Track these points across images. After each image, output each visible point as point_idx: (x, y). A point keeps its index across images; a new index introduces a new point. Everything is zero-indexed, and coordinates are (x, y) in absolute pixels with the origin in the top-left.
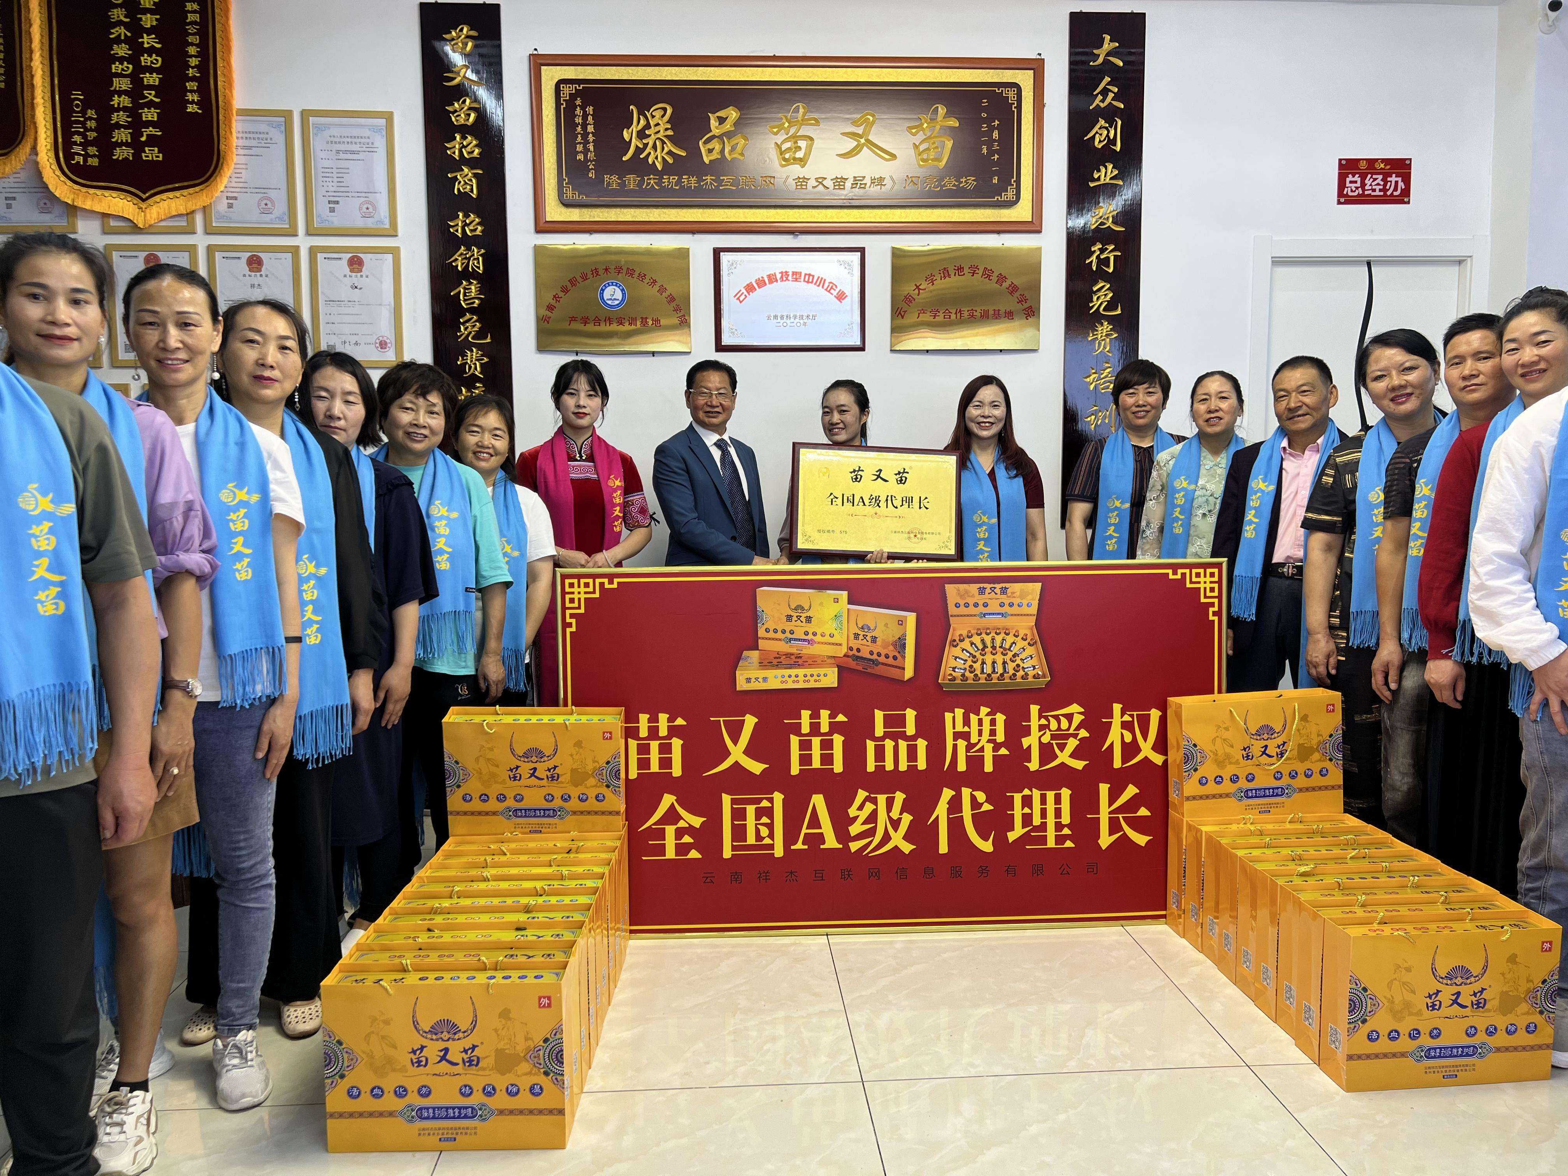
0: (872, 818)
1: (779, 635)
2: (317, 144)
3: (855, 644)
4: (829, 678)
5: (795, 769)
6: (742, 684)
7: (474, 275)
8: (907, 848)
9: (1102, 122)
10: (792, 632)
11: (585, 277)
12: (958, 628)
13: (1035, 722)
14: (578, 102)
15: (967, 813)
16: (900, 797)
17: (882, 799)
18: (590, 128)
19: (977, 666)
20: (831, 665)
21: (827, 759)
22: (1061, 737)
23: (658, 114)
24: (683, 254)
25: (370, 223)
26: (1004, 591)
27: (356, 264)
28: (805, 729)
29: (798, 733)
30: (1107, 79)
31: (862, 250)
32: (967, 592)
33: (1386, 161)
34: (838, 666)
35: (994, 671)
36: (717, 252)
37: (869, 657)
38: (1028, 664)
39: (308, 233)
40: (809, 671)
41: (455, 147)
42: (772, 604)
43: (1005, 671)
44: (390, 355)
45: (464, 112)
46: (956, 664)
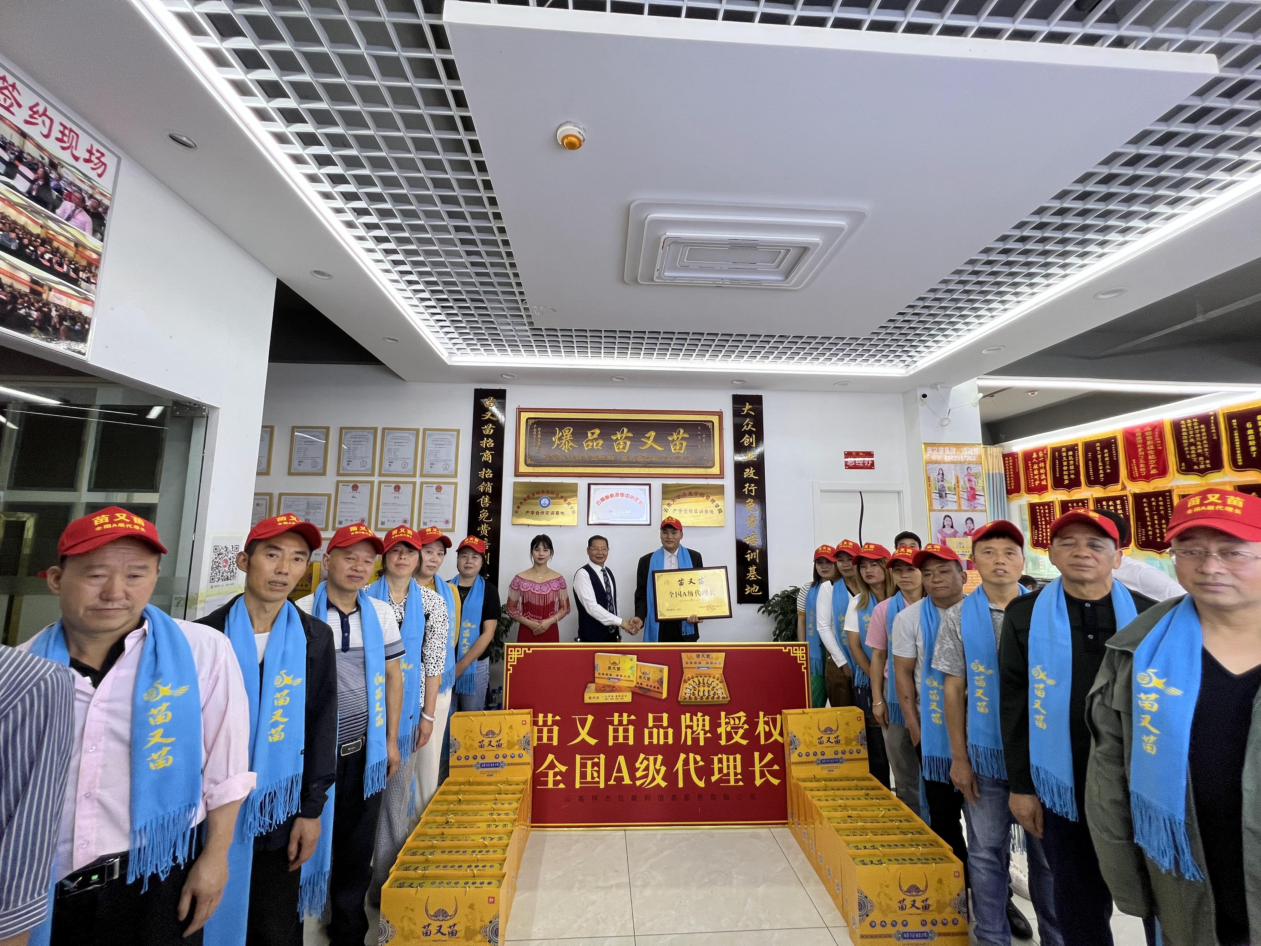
0: (647, 768)
1: (605, 676)
2: (428, 441)
3: (640, 681)
4: (627, 698)
5: (611, 743)
6: (587, 700)
7: (488, 494)
8: (663, 784)
9: (747, 436)
10: (611, 675)
11: (533, 495)
12: (687, 674)
13: (723, 720)
14: (535, 426)
15: (692, 766)
16: (660, 757)
17: (651, 758)
18: (539, 436)
19: (696, 692)
20: (629, 691)
21: (626, 738)
22: (736, 728)
23: (567, 431)
24: (575, 486)
25: (446, 472)
26: (707, 656)
27: (439, 489)
28: (616, 723)
29: (613, 725)
30: (748, 420)
31: (649, 485)
32: (691, 656)
33: (864, 452)
34: (632, 692)
35: (704, 695)
36: (589, 485)
37: (646, 687)
38: (719, 692)
39: (421, 476)
40: (618, 694)
41: (483, 443)
42: (602, 662)
43: (709, 695)
44: (450, 526)
45: (488, 430)
46: (686, 691)
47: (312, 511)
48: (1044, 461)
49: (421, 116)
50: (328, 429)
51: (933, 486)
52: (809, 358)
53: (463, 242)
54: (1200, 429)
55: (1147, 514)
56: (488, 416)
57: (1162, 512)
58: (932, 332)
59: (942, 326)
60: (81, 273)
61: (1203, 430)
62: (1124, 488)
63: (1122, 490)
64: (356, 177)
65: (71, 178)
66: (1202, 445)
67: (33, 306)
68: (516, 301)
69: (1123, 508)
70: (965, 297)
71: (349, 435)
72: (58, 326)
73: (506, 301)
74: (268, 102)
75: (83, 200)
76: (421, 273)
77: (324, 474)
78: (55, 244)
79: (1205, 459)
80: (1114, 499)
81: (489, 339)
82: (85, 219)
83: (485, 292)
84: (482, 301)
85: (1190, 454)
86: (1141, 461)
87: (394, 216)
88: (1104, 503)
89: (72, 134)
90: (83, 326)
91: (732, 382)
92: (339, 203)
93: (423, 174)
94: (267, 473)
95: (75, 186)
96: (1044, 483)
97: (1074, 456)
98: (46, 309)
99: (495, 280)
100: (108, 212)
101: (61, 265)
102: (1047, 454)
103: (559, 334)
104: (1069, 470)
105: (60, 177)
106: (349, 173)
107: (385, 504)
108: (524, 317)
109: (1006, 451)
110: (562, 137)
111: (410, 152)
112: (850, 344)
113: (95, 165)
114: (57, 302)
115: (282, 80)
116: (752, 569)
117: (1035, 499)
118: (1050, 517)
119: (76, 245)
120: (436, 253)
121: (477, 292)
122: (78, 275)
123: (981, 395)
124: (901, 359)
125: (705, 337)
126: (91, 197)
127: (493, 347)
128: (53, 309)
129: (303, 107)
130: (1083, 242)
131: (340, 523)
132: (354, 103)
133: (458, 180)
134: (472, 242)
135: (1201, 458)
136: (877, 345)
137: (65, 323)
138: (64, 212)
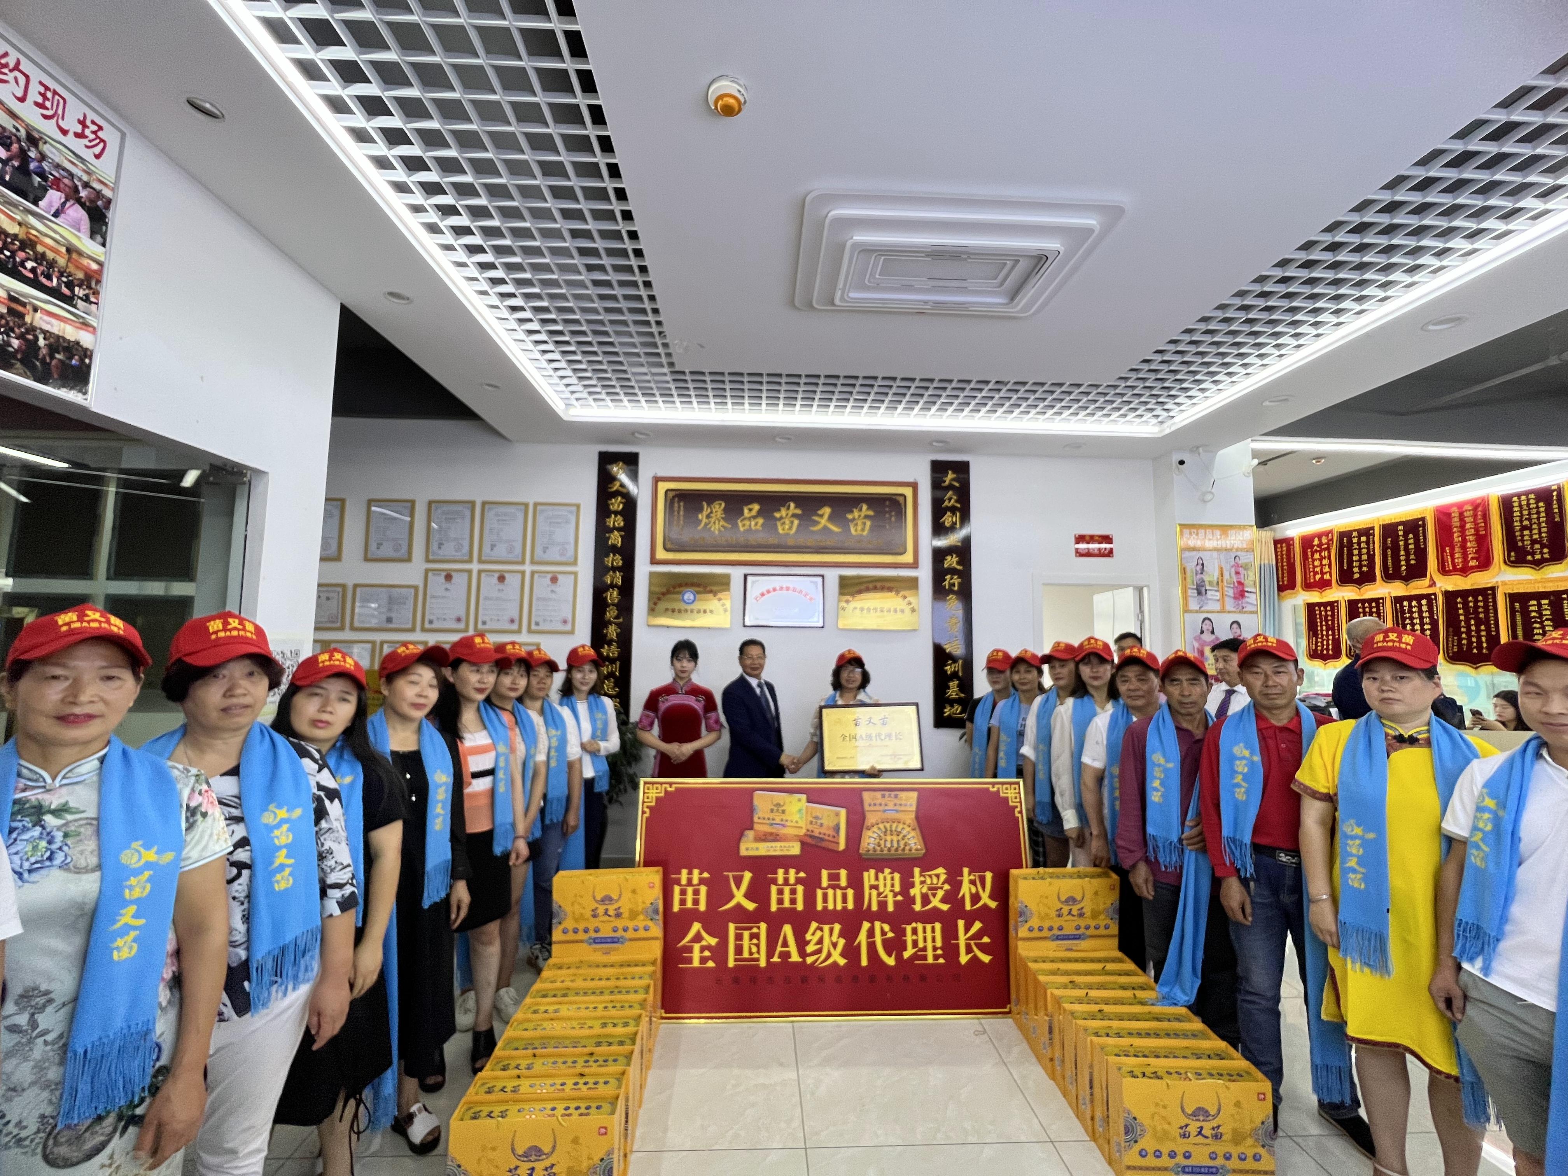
0: (821, 941)
1: (766, 821)
2: (540, 519)
3: (810, 827)
4: (795, 849)
5: (774, 908)
6: (743, 852)
7: (616, 586)
8: (842, 961)
9: (949, 513)
10: (774, 820)
11: (674, 588)
12: (871, 819)
13: (917, 879)
14: (677, 500)
15: (878, 938)
16: (837, 927)
17: (827, 928)
18: (682, 513)
19: (882, 842)
20: (796, 841)
21: (793, 901)
22: (934, 889)
23: (717, 507)
24: (727, 577)
25: (563, 559)
26: (896, 796)
27: (554, 580)
28: (780, 881)
29: (776, 884)
30: (951, 493)
31: (823, 576)
32: (875, 797)
33: (1100, 536)
34: (800, 842)
35: (892, 846)
36: (746, 576)
37: (819, 836)
38: (912, 842)
39: (532, 563)
40: (783, 844)
41: (611, 522)
42: (763, 802)
43: (899, 846)
44: (568, 627)
45: (617, 504)
46: (869, 841)
47: (395, 607)
48: (1328, 549)
49: (523, 70)
50: (413, 503)
51: (1189, 580)
52: (1033, 411)
53: (583, 252)
54: (1538, 507)
55: (1462, 618)
56: (616, 487)
57: (1482, 615)
58: (1198, 377)
59: (1212, 369)
60: (77, 289)
61: (1542, 509)
62: (1433, 584)
63: (1430, 586)
64: (439, 160)
65: (58, 159)
66: (1539, 529)
67: (13, 332)
68: (651, 334)
69: (1431, 610)
70: (1246, 328)
71: (439, 511)
72: (48, 360)
73: (640, 334)
74: (317, 51)
75: (76, 190)
76: (528, 296)
77: (409, 559)
78: (40, 249)
79: (1543, 546)
80: (1419, 598)
81: (618, 385)
82: (79, 216)
83: (612, 322)
84: (606, 333)
85: (1523, 541)
86: (1457, 550)
87: (491, 216)
88: (1405, 603)
89: (57, 97)
90: (82, 360)
91: (931, 444)
92: (418, 198)
93: (528, 156)
94: (338, 558)
95: (64, 169)
96: (1327, 577)
97: (1368, 543)
98: (30, 337)
99: (624, 305)
100: (112, 207)
101: (49, 277)
102: (1332, 540)
103: (708, 378)
104: (1360, 560)
105: (43, 157)
106: (429, 155)
107: (486, 598)
108: (663, 355)
109: (1279, 536)
110: (714, 97)
111: (509, 124)
112: (1088, 394)
113: (90, 141)
114: (46, 327)
115: (333, 17)
116: (954, 685)
117: (1315, 597)
118: (1333, 621)
119: (68, 251)
120: (546, 268)
121: (601, 322)
122: (73, 291)
123: (1256, 461)
124: (1155, 413)
125: (899, 383)
126: (86, 185)
127: (622, 397)
128: (41, 337)
129: (364, 58)
130: (1417, 251)
131: (431, 622)
132: (432, 52)
133: (575, 164)
134: (594, 253)
135: (1537, 546)
136: (1123, 395)
137: (57, 356)
138: (50, 205)
